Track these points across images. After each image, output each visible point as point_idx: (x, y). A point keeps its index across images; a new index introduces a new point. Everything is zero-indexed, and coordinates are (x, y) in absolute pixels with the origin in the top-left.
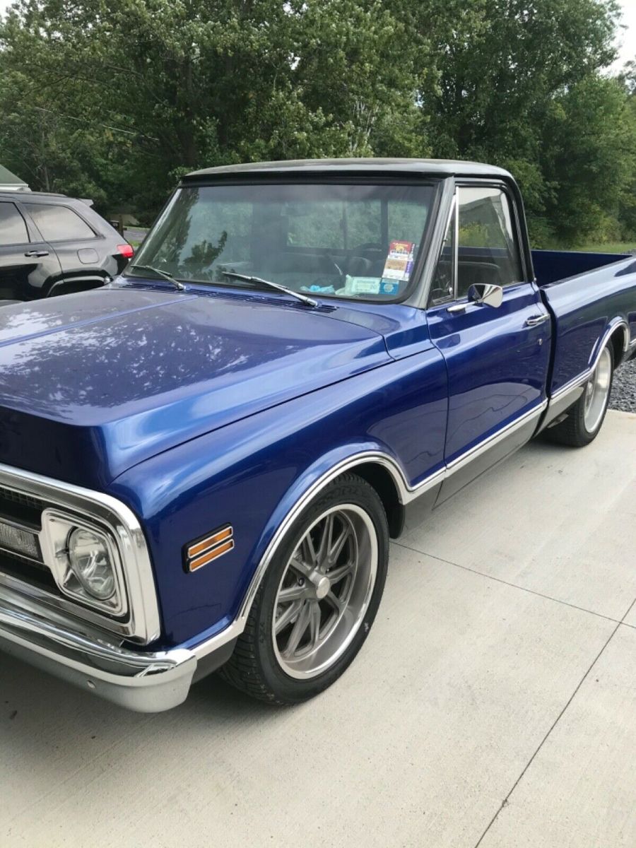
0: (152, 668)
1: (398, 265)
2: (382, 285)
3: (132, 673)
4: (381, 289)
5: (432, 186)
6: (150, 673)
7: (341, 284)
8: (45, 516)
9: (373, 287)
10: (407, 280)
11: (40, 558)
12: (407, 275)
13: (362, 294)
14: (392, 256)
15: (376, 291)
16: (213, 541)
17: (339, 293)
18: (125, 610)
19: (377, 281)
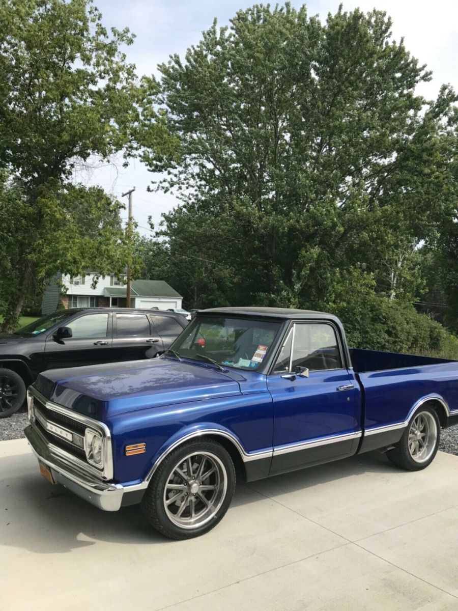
0: (110, 489)
1: (259, 355)
2: (251, 363)
3: (102, 490)
4: (250, 365)
5: (280, 323)
6: (109, 490)
7: (237, 362)
8: (87, 430)
9: (247, 364)
10: (261, 362)
11: (83, 448)
12: (262, 360)
13: (242, 367)
14: (258, 352)
15: (247, 365)
16: (137, 446)
17: (235, 365)
18: (103, 467)
19: (249, 361)
